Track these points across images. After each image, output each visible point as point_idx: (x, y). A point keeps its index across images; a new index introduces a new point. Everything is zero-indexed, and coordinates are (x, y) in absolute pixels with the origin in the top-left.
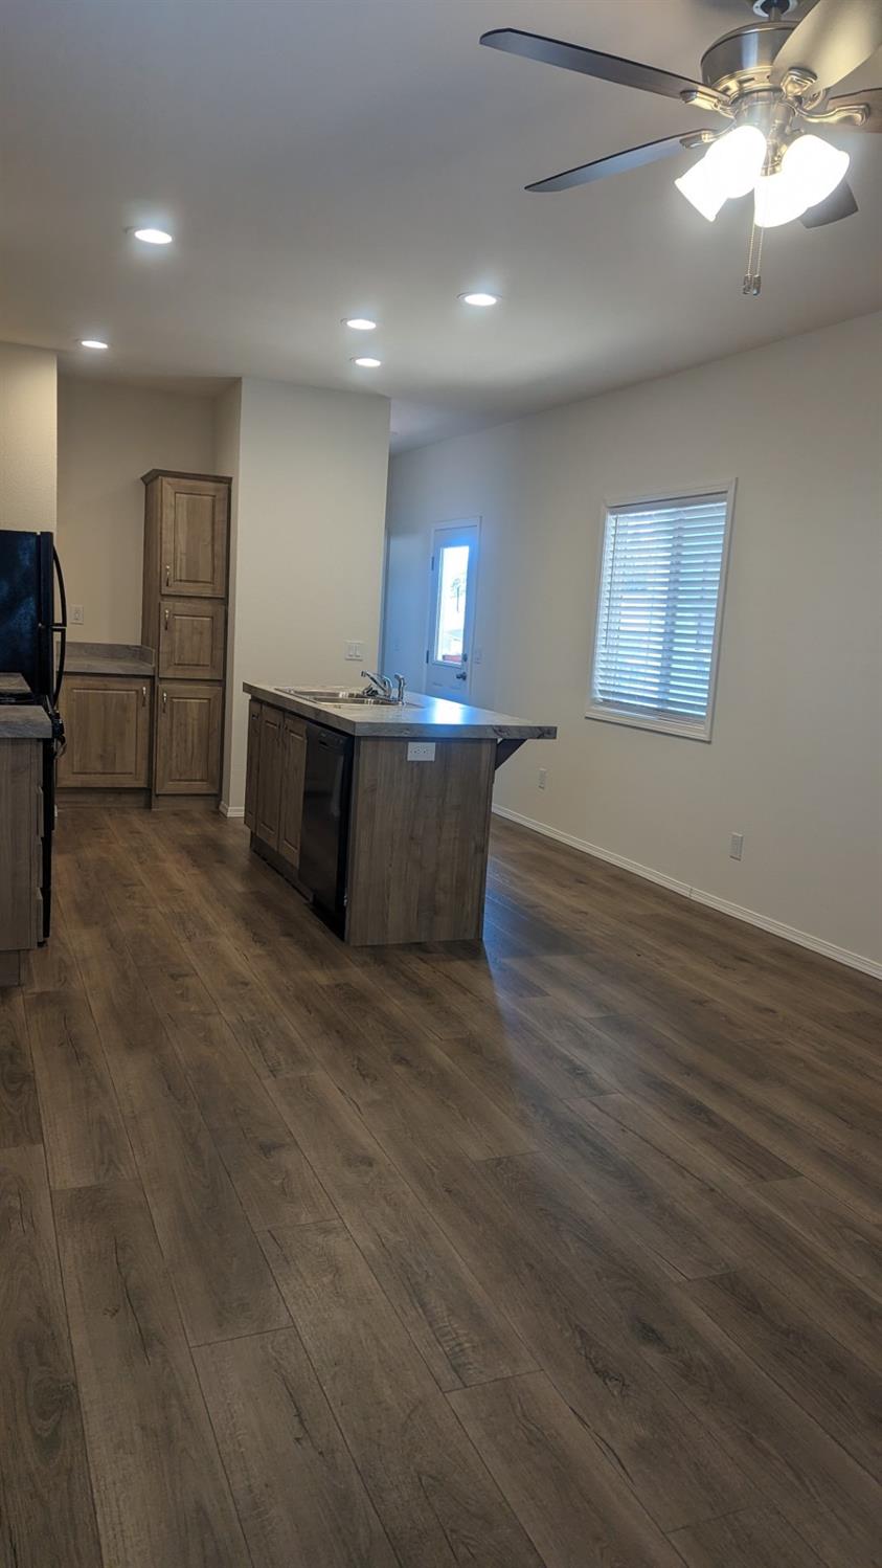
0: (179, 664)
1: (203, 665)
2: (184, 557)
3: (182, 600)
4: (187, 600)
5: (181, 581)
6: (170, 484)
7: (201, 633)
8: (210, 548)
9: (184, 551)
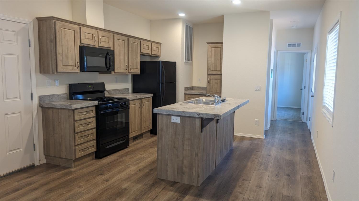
0: (212, 92)
1: (218, 92)
2: (213, 64)
3: (213, 75)
4: (214, 75)
5: (212, 70)
6: (210, 46)
7: (217, 84)
8: (220, 61)
9: (213, 62)
